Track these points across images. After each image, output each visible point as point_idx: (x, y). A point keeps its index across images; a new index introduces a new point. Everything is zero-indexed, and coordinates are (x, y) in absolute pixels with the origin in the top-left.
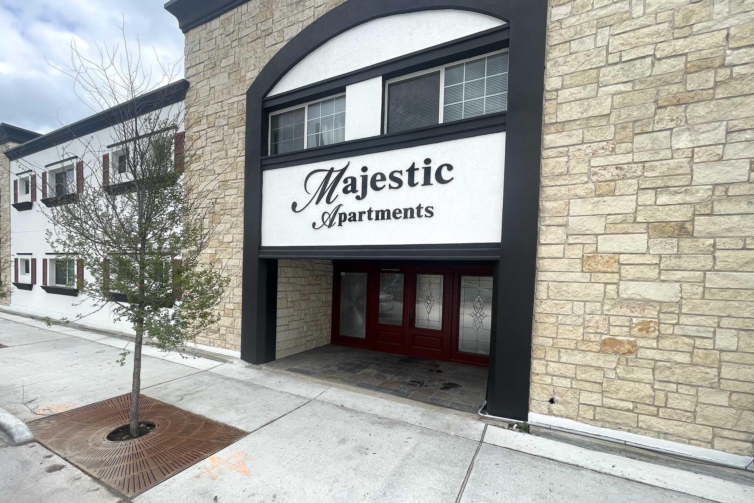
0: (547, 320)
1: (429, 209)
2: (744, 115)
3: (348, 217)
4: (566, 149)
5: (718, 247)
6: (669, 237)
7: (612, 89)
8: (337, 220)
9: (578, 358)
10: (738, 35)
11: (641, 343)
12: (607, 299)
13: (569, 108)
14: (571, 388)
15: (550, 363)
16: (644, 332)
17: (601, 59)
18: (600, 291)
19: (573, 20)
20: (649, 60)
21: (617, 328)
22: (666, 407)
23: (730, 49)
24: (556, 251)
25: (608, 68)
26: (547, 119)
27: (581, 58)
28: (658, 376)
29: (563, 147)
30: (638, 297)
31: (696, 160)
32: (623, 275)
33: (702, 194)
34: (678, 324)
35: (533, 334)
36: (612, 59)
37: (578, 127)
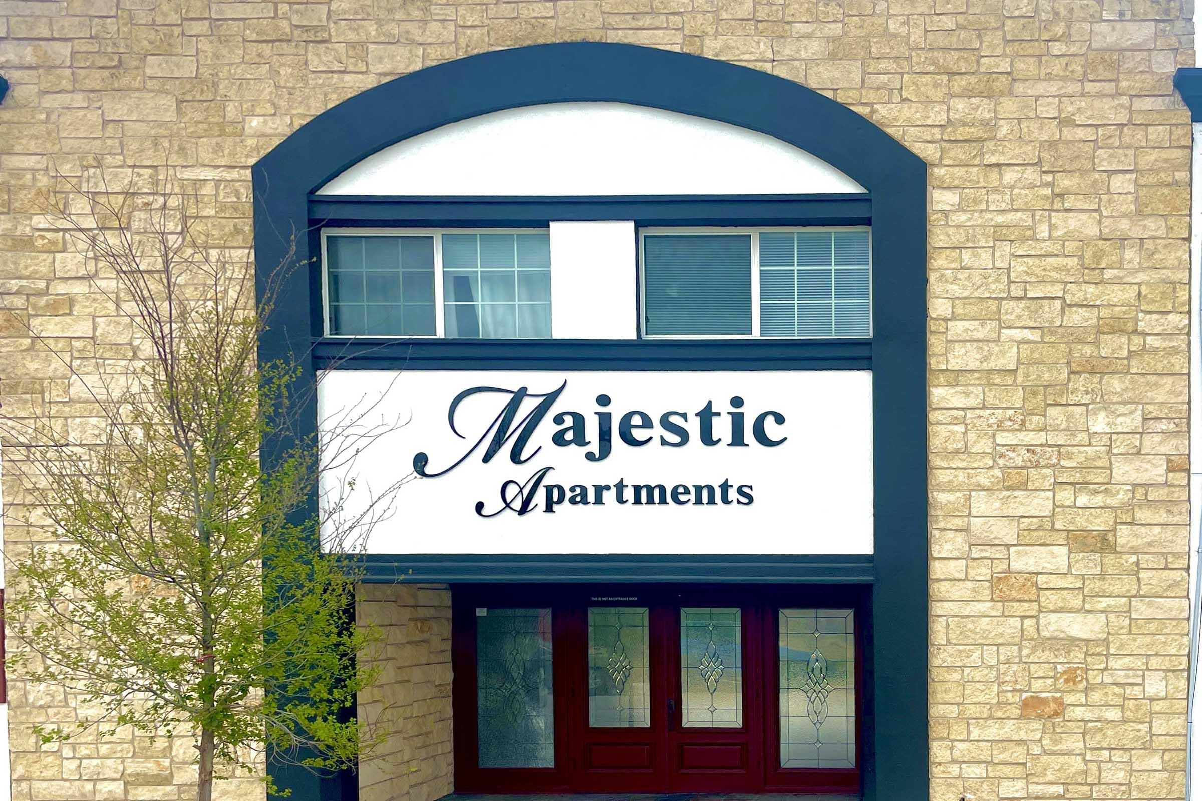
0: (948, 677)
1: (745, 490)
2: (1160, 399)
3: (569, 494)
4: (962, 413)
5: (1141, 566)
6: (1092, 551)
7: (1018, 334)
8: (540, 499)
9: (993, 731)
10: (1150, 296)
11: (1069, 699)
12: (1026, 640)
13: (963, 351)
14: (987, 777)
15: (956, 744)
16: (1071, 684)
17: (1002, 287)
18: (1016, 628)
19: (963, 217)
20: (1057, 304)
21: (1041, 681)
22: (1099, 784)
23: (1142, 311)
24: (955, 568)
25: (1011, 303)
26: (933, 363)
27: (977, 280)
28: (1091, 744)
29: (957, 409)
30: (1062, 635)
31: (1115, 451)
32: (1043, 605)
33: (1123, 496)
34: (1106, 669)
35: (930, 700)
36: (1014, 292)
37: (977, 382)
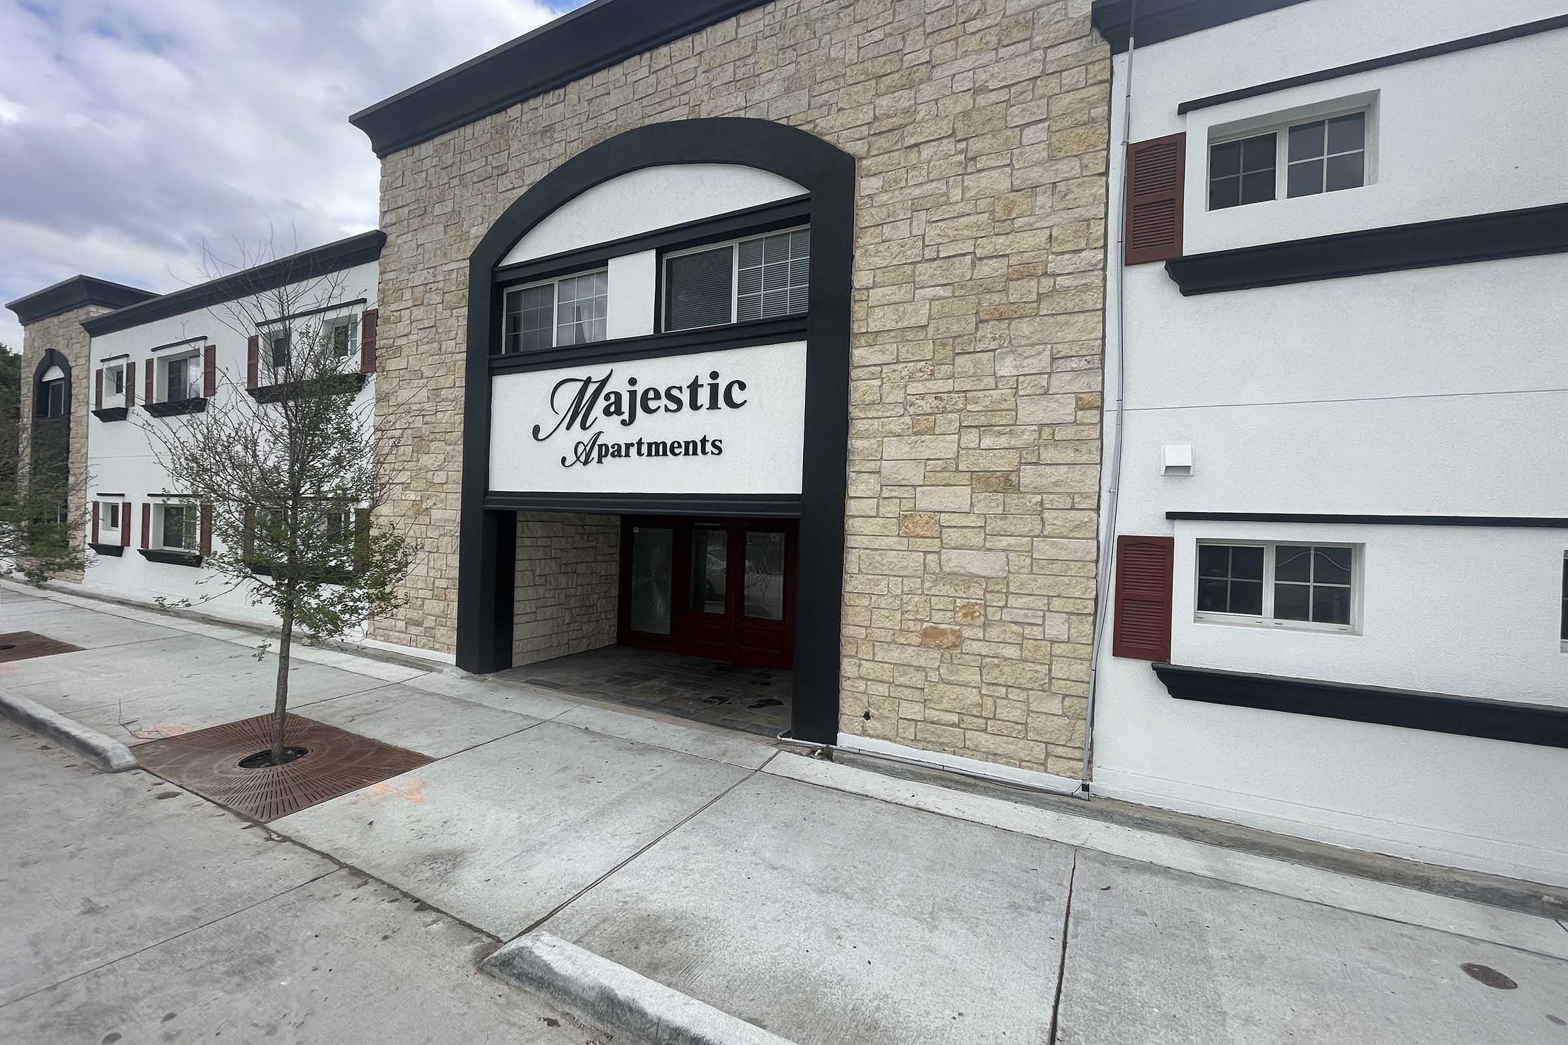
0: (858, 602)
1: (717, 443)
2: (1070, 338)
3: (611, 450)
4: (879, 369)
5: (1046, 506)
6: (995, 491)
7: (930, 292)
8: (595, 454)
9: (895, 655)
10: (1061, 237)
11: (967, 632)
12: (927, 573)
13: (881, 314)
14: (889, 696)
15: (862, 662)
16: (969, 618)
17: (917, 252)
18: (918, 562)
19: (885, 197)
20: (968, 259)
21: (941, 613)
22: (994, 718)
23: (1053, 253)
24: (868, 506)
25: (925, 265)
26: (856, 328)
27: (895, 249)
28: (988, 678)
29: (875, 365)
30: (962, 571)
31: (1021, 393)
32: (945, 541)
33: (1028, 437)
34: (1006, 606)
35: (843, 621)
36: (930, 253)
37: (893, 340)
